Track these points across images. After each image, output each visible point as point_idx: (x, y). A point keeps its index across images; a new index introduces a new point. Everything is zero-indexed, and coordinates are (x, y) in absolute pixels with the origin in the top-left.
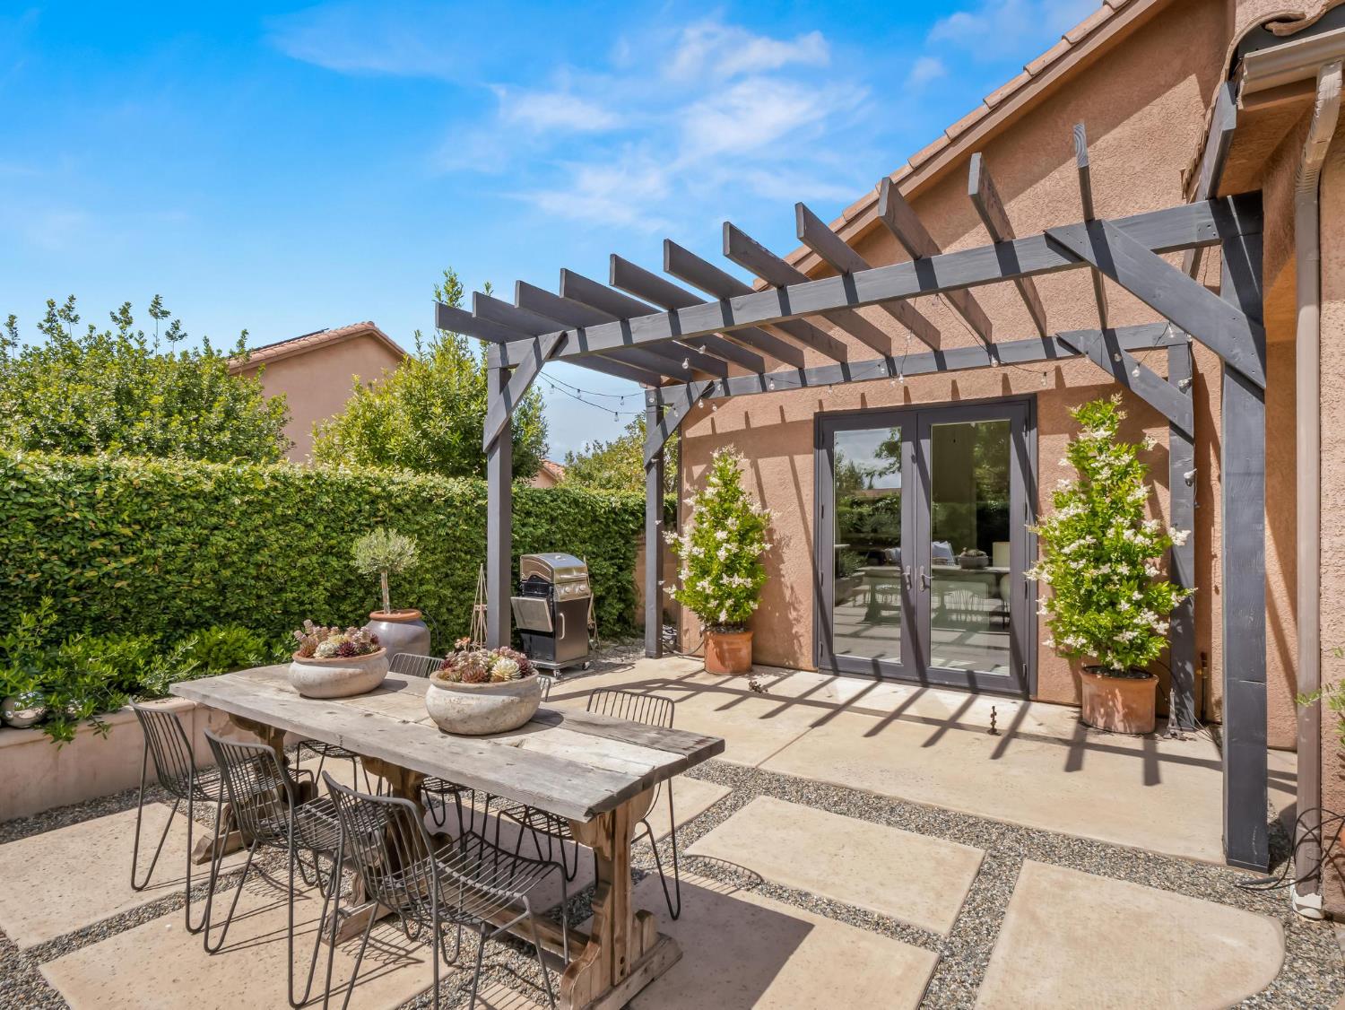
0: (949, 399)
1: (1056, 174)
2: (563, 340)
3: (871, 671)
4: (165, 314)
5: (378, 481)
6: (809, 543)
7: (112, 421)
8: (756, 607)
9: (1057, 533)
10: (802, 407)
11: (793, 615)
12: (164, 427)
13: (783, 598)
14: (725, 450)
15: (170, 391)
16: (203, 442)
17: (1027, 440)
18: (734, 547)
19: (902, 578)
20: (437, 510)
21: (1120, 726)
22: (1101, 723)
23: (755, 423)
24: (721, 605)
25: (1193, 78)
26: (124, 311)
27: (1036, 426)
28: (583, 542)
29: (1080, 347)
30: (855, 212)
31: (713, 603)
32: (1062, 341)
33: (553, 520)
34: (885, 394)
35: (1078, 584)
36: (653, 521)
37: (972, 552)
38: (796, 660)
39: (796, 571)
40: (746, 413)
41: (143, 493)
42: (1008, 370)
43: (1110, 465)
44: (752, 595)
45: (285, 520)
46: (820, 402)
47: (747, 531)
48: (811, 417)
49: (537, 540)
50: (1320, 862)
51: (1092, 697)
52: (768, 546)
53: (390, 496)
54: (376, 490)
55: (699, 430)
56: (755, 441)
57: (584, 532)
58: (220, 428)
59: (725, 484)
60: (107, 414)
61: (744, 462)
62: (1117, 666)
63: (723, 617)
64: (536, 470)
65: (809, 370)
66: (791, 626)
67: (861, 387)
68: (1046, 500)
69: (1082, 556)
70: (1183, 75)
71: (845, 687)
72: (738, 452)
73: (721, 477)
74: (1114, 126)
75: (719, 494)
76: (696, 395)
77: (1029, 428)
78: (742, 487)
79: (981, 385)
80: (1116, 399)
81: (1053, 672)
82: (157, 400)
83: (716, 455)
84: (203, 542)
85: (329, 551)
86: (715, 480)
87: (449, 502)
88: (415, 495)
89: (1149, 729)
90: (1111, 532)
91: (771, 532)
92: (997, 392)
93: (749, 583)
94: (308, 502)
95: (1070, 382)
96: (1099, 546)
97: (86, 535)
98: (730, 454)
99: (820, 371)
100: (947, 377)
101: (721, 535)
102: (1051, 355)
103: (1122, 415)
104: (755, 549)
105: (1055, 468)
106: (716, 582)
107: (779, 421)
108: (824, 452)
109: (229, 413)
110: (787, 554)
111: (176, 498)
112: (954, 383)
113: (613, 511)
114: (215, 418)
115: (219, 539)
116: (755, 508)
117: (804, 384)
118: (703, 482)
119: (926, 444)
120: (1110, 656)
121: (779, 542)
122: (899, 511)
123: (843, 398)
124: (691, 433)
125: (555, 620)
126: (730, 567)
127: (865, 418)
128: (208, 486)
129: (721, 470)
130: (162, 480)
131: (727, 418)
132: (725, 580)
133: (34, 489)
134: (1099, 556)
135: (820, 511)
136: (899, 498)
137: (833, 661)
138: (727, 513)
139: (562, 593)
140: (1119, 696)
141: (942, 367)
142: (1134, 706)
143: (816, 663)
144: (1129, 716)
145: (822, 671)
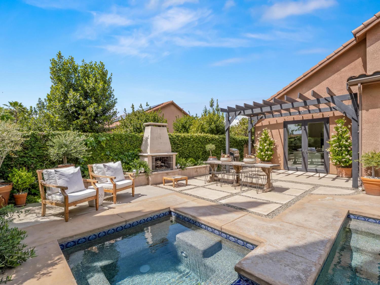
0: (311, 118)
1: (333, 76)
2: (240, 112)
3: (296, 169)
4: (148, 105)
5: (206, 136)
6: (282, 145)
8: (272, 157)
9: (332, 143)
10: (281, 120)
11: (279, 159)
13: (277, 156)
14: (265, 129)
17: (327, 126)
18: (268, 146)
19: (302, 152)
21: (344, 176)
22: (341, 176)
23: (271, 123)
24: (266, 157)
25: (361, 58)
26: (141, 105)
27: (329, 123)
29: (337, 109)
30: (292, 84)
31: (264, 157)
32: (333, 108)
34: (298, 118)
35: (336, 151)
36: (250, 143)
37: (319, 149)
38: (280, 168)
39: (280, 151)
40: (269, 122)
42: (323, 113)
43: (341, 131)
44: (271, 155)
46: (285, 119)
47: (270, 144)
48: (283, 122)
50: (362, 183)
51: (339, 172)
52: (274, 146)
54: (206, 137)
55: (259, 125)
56: (271, 127)
59: (266, 135)
61: (269, 131)
62: (343, 165)
63: (266, 159)
65: (283, 114)
66: (279, 161)
67: (293, 116)
68: (331, 137)
69: (336, 146)
70: (358, 58)
71: (290, 172)
72: (268, 129)
73: (265, 134)
74: (345, 67)
75: (264, 137)
76: (259, 119)
77: (328, 124)
78: (269, 136)
79: (318, 116)
80: (344, 118)
81: (333, 168)
83: (263, 130)
86: (264, 134)
87: (216, 140)
88: (211, 138)
89: (350, 177)
90: (341, 142)
91: (275, 144)
92: (321, 117)
93: (271, 153)
95: (336, 115)
96: (339, 145)
98: (266, 129)
99: (285, 114)
100: (311, 115)
101: (265, 144)
102: (331, 110)
103: (345, 121)
104: (272, 147)
105: (333, 131)
106: (265, 153)
107: (276, 123)
108: (286, 129)
110: (278, 148)
112: (312, 115)
113: (240, 141)
116: (272, 139)
117: (282, 116)
118: (261, 135)
119: (307, 127)
120: (342, 164)
121: (276, 146)
122: (301, 140)
123: (290, 118)
124: (257, 125)
126: (267, 150)
127: (294, 122)
129: (265, 132)
131: (265, 122)
132: (266, 152)
134: (340, 146)
135: (285, 140)
136: (301, 137)
137: (288, 168)
138: (266, 141)
139: (235, 155)
140: (344, 171)
141: (310, 113)
142: (347, 173)
143: (284, 168)
144: (346, 174)
145: (286, 170)
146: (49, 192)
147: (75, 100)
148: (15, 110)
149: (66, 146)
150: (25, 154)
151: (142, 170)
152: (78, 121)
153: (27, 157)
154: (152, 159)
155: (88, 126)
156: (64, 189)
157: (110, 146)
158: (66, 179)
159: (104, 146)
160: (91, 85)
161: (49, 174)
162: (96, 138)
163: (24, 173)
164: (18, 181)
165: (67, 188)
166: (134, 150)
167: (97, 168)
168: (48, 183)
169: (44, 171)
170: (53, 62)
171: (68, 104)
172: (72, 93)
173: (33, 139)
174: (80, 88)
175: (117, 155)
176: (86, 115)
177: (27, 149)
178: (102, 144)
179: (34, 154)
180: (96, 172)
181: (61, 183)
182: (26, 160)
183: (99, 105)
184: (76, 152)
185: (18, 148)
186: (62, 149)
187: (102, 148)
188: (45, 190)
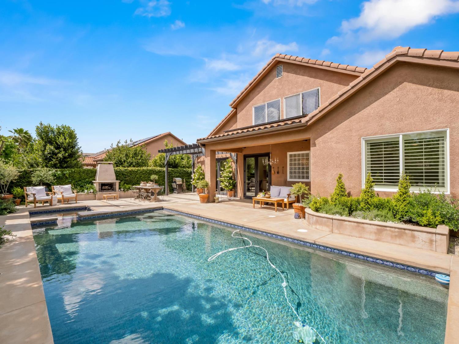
7: (125, 159)
12: (132, 160)
15: (133, 154)
16: (137, 162)
20: (162, 172)
28: (186, 176)
33: (180, 173)
41: (130, 171)
45: (144, 174)
49: (176, 176)
53: (156, 171)
55: (199, 160)
57: (187, 175)
58: (140, 159)
60: (125, 158)
64: (178, 167)
80: (230, 159)
82: (131, 156)
84: (136, 176)
85: (149, 177)
86: (197, 168)
88: (159, 171)
92: (225, 157)
94: (146, 172)
97: (126, 175)
98: (199, 164)
109: (141, 157)
111: (133, 172)
114: (139, 157)
115: (137, 176)
125: (177, 186)
128: (136, 170)
130: (132, 170)
133: (122, 171)
139: (178, 183)
146: (29, 197)
147: (51, 150)
148: (20, 137)
149: (41, 176)
150: (21, 180)
151: (92, 191)
152: (52, 162)
153: (21, 182)
154: (99, 184)
155: (59, 165)
156: (34, 195)
157: (72, 176)
158: (37, 191)
159: (68, 176)
160: (61, 141)
161: (29, 189)
162: (62, 172)
163: (19, 190)
164: (16, 193)
165: (35, 194)
166: (89, 179)
167: (56, 188)
168: (29, 193)
169: (27, 188)
170: (38, 128)
171: (46, 153)
172: (48, 146)
173: (25, 173)
174: (54, 143)
175: (77, 182)
176: (57, 158)
177: (21, 178)
178: (66, 175)
179: (25, 181)
180: (55, 190)
181: (34, 192)
182: (21, 183)
183: (66, 152)
184: (46, 180)
185: (16, 178)
186: (39, 178)
187: (67, 178)
188: (27, 196)
